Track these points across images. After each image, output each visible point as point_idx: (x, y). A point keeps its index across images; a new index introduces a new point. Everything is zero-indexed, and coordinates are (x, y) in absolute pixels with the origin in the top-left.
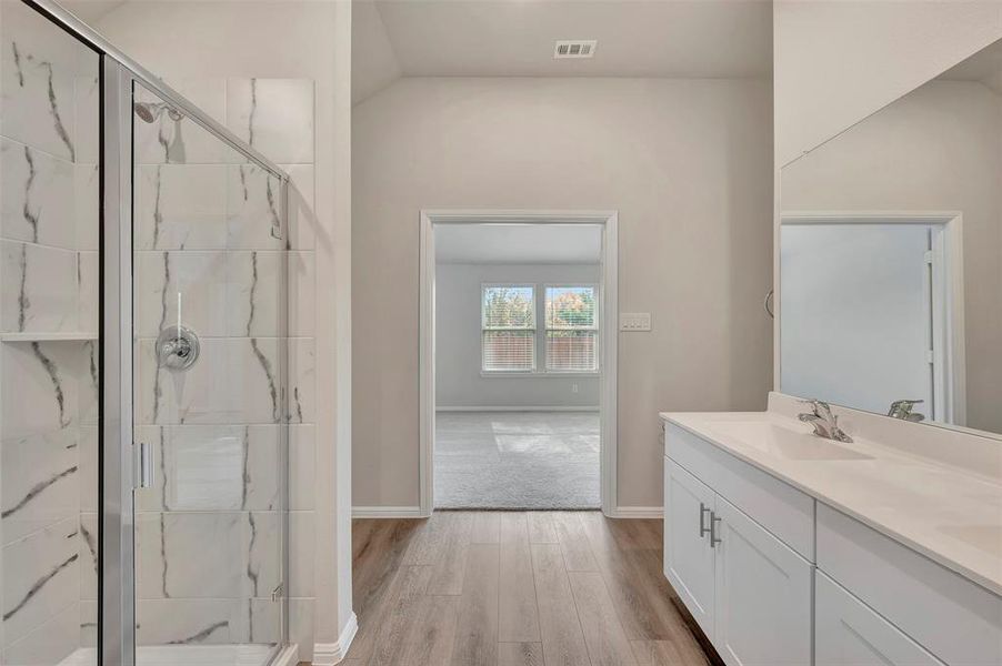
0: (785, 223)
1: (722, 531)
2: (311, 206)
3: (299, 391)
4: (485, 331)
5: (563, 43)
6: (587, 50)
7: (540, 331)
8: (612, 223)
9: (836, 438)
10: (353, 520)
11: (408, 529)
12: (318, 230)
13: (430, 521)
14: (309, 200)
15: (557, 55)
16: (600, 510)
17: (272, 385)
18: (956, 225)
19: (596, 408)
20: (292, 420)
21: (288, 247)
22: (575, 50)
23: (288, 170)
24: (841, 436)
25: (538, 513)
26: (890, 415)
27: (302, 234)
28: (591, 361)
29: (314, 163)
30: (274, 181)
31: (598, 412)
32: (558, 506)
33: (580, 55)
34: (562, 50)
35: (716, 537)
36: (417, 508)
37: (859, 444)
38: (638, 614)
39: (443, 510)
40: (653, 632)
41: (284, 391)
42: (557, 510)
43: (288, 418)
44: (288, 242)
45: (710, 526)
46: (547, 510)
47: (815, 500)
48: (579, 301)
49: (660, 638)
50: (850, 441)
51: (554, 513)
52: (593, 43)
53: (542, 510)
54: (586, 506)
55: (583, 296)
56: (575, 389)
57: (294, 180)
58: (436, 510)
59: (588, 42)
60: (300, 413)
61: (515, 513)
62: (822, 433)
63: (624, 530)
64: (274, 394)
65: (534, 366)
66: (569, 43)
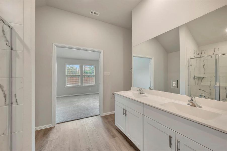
0: (134, 56)
1: (127, 113)
2: (22, 38)
3: (16, 95)
4: (66, 76)
5: (93, 11)
6: (97, 14)
7: (82, 76)
8: (102, 53)
9: (143, 94)
10: (36, 131)
11: (49, 131)
12: (25, 46)
13: (55, 127)
14: (21, 36)
15: (91, 13)
16: (99, 115)
17: (4, 93)
18: (153, 59)
19: (98, 93)
20: (14, 104)
21: (12, 49)
22: (95, 13)
23: (12, 25)
24: (143, 93)
25: (86, 119)
26: (149, 89)
27: (18, 46)
28: (94, 83)
29: (23, 25)
30: (6, 27)
31: (99, 93)
32: (90, 116)
33: (96, 15)
34: (92, 13)
35: (126, 114)
36: (51, 124)
37: (146, 94)
38: (111, 134)
39: (59, 123)
40: (114, 136)
41: (10, 96)
42: (90, 117)
43: (12, 104)
44: (12, 48)
45: (125, 113)
46: (88, 117)
47: (143, 104)
48: (88, 69)
49: (115, 137)
50: (144, 94)
51: (89, 118)
52: (99, 13)
53: (86, 118)
54: (96, 115)
55: (89, 68)
56: (90, 89)
57: (14, 28)
58: (57, 124)
59: (98, 13)
60: (17, 101)
61: (80, 120)
62: (141, 93)
63: (105, 118)
64: (5, 97)
65: (80, 84)
66: (94, 12)
